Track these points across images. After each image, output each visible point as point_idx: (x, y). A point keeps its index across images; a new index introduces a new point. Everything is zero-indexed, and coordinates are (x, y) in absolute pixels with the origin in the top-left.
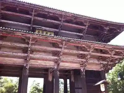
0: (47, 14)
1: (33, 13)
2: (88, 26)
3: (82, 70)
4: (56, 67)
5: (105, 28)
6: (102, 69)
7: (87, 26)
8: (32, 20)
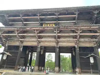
0: (46, 13)
1: (38, 15)
2: (78, 14)
3: (76, 47)
4: (56, 46)
5: (94, 12)
6: (95, 45)
8: (39, 19)
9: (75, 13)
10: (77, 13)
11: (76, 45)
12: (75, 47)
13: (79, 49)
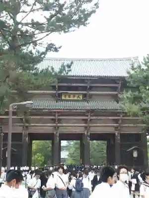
3: (116, 134)
4: (86, 133)
6: (143, 132)
7: (120, 85)
9: (118, 82)
10: (120, 83)
11: (116, 132)
12: (114, 134)
13: (120, 137)
